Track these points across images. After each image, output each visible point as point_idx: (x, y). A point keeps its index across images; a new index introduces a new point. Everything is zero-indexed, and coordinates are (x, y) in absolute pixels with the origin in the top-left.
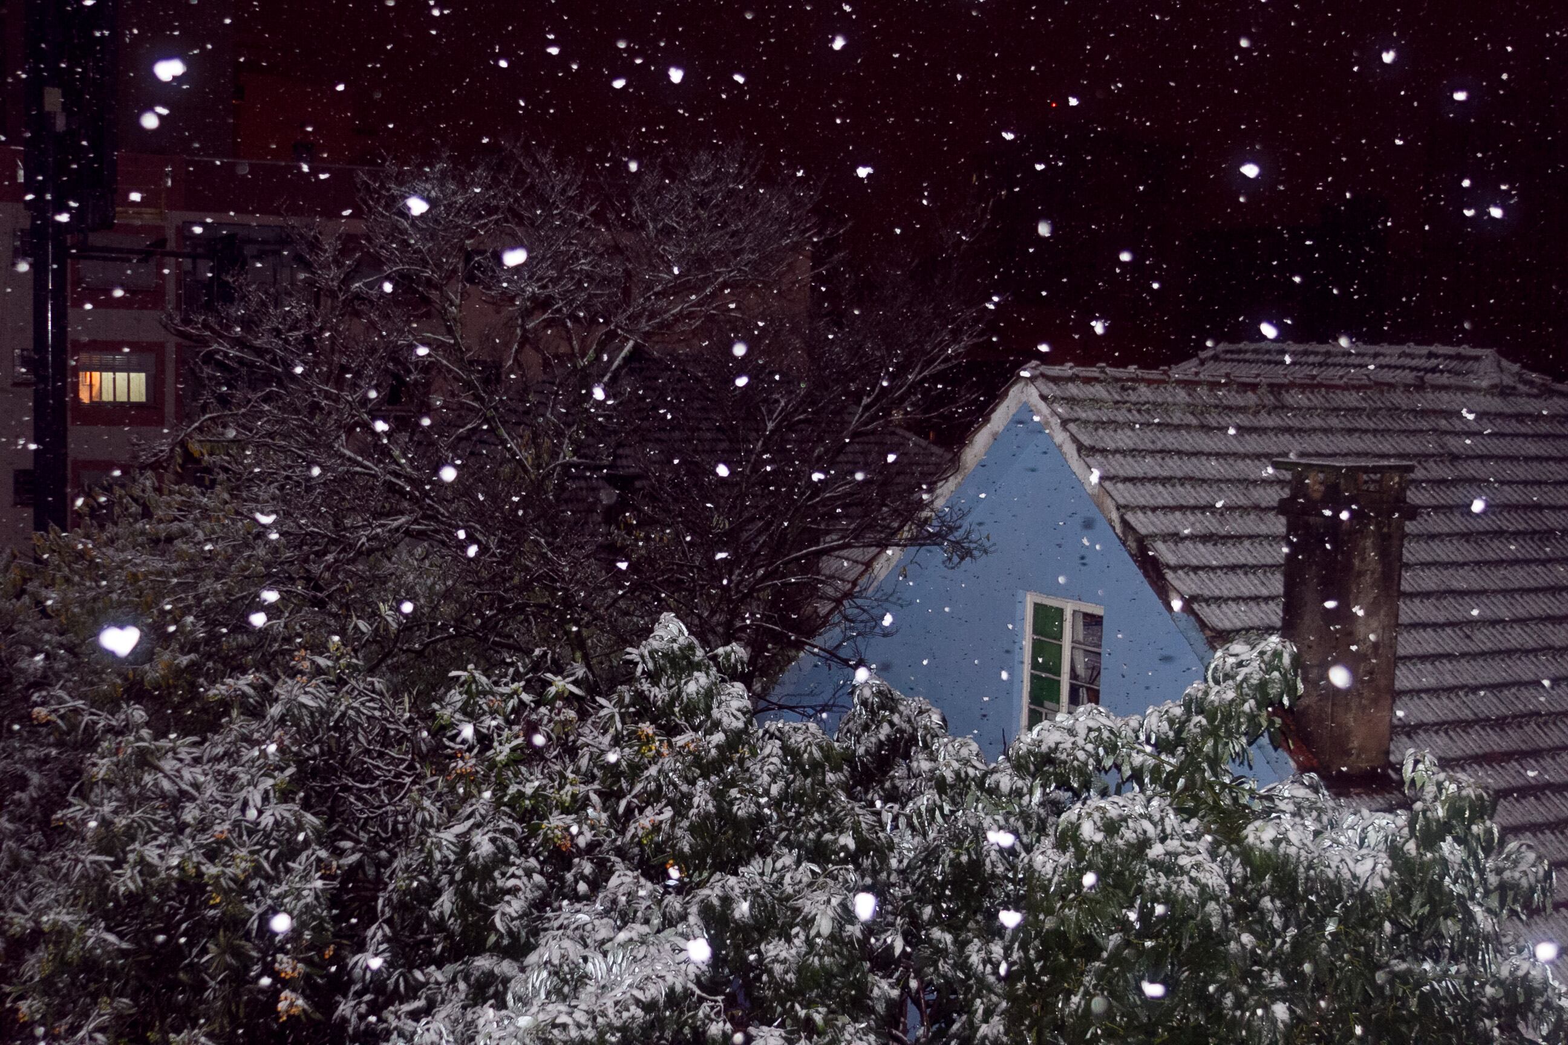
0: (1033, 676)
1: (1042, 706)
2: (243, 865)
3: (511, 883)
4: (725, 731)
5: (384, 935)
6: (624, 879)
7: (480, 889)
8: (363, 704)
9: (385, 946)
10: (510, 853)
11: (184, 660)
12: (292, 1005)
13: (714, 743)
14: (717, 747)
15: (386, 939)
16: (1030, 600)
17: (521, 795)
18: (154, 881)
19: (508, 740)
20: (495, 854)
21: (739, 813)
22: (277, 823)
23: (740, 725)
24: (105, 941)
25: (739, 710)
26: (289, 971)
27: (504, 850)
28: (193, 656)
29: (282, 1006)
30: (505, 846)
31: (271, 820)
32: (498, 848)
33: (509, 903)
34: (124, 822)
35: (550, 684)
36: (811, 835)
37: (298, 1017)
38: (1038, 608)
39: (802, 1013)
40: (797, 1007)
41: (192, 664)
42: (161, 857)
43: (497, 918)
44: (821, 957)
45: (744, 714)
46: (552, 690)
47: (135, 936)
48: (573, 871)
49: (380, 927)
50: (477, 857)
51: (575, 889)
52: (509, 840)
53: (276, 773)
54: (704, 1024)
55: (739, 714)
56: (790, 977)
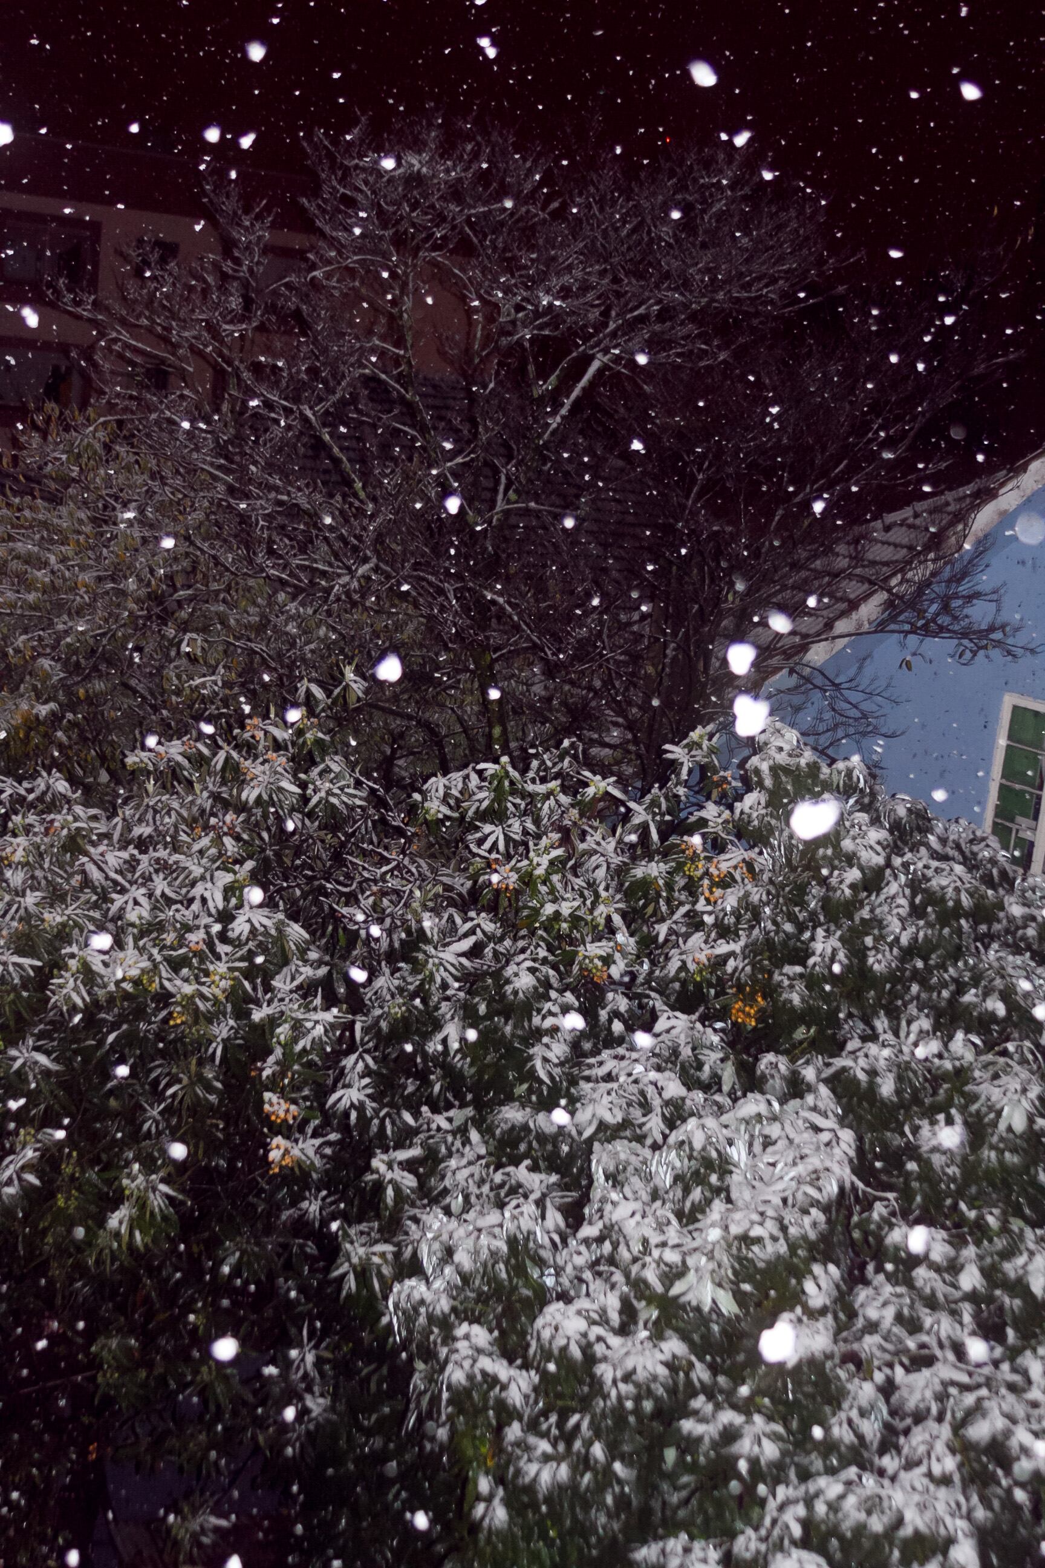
0: (1002, 787)
1: (1012, 821)
2: (223, 984)
3: (549, 1022)
4: (861, 869)
5: (367, 1066)
6: (673, 1022)
7: (515, 1027)
8: (341, 789)
9: (367, 1080)
10: (550, 987)
11: (43, 710)
12: (287, 1152)
13: (848, 882)
14: (852, 886)
15: (367, 1072)
16: (1009, 701)
17: (557, 914)
18: (100, 993)
19: (547, 850)
20: (535, 988)
21: (876, 967)
22: (253, 931)
23: (880, 860)
24: (36, 1063)
25: (879, 843)
26: (282, 1114)
27: (547, 984)
28: (52, 705)
29: (274, 1155)
30: (547, 977)
31: (247, 928)
32: (538, 980)
33: (547, 1046)
34: (59, 919)
35: (586, 785)
36: (945, 994)
37: (292, 1169)
38: (1015, 708)
39: (972, 1214)
40: (963, 1206)
41: (53, 713)
42: (106, 964)
43: (538, 1064)
44: (1001, 1152)
45: (884, 849)
46: (591, 791)
47: (63, 1052)
48: (608, 1008)
49: (361, 1057)
50: (515, 993)
51: (609, 1029)
52: (551, 972)
53: (237, 867)
54: (880, 1228)
55: (879, 848)
56: (952, 1170)
